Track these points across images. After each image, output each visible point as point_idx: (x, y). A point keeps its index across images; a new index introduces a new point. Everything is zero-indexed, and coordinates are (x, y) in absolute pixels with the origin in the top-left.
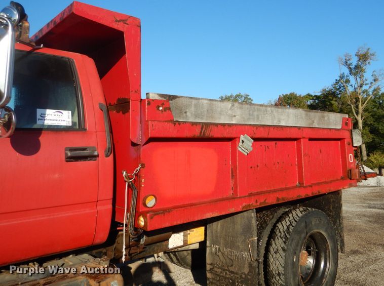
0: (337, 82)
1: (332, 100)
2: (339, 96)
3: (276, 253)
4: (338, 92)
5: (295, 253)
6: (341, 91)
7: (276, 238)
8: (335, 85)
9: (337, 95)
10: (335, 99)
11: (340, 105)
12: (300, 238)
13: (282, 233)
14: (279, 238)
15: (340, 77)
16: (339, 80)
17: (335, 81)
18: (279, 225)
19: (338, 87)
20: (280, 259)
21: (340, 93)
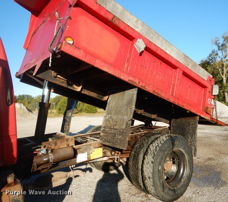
0: (210, 55)
1: (207, 66)
2: (212, 64)
3: (147, 164)
4: (211, 61)
5: (160, 164)
6: (212, 61)
7: (148, 155)
8: (209, 57)
9: (210, 63)
10: (209, 66)
11: (212, 70)
12: (164, 154)
13: (152, 151)
14: (150, 155)
15: (212, 52)
16: (212, 54)
17: (209, 55)
18: (151, 146)
19: (211, 58)
20: (150, 168)
21: (212, 62)
